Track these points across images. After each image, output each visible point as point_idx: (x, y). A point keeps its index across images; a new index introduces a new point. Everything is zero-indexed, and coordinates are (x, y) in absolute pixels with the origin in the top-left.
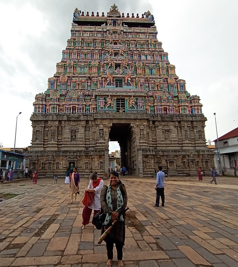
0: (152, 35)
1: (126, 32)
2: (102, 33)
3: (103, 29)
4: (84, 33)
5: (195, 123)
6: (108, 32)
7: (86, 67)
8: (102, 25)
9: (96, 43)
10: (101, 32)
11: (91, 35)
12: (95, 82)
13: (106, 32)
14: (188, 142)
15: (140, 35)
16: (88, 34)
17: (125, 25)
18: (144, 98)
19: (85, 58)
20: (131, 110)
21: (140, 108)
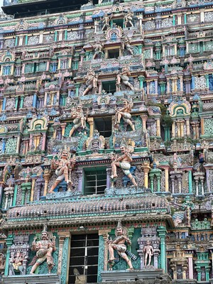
1: (154, 14)
2: (81, 28)
3: (84, 16)
6: (96, 23)
7: (14, 137)
8: (82, 6)
9: (58, 60)
10: (77, 25)
11: (48, 38)
12: (27, 184)
13: (92, 23)
15: (199, 14)
16: (41, 36)
18: (162, 227)
19: (18, 110)
20: (114, 271)
21: (147, 263)
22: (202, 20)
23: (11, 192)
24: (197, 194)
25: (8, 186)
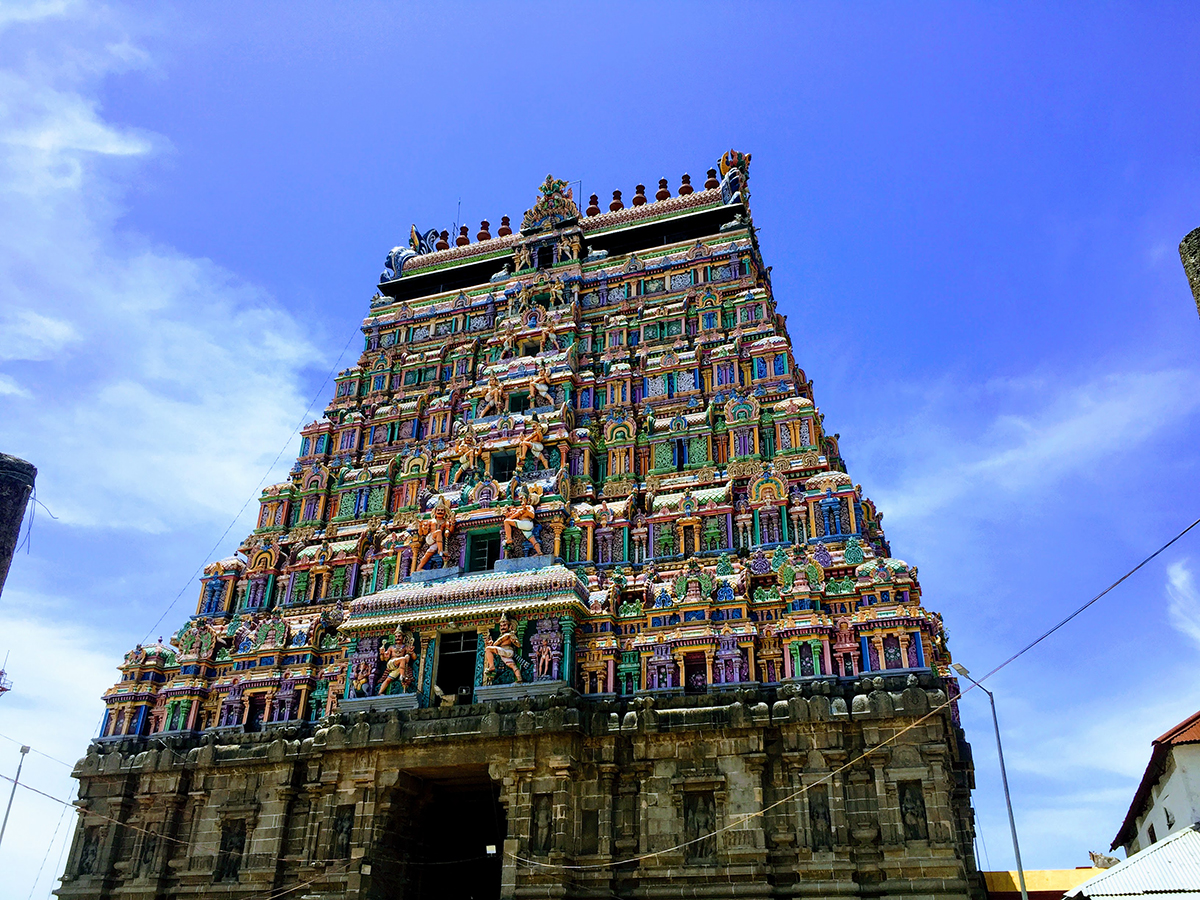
0: (726, 262)
1: (598, 282)
2: (490, 310)
4: (414, 329)
7: (380, 487)
10: (485, 306)
11: (443, 328)
12: (390, 558)
13: (505, 303)
15: (663, 279)
16: (432, 327)
17: (594, 249)
18: (566, 618)
19: (390, 444)
20: (494, 687)
21: (543, 673)
22: (667, 288)
23: (370, 573)
24: (636, 562)
25: (366, 563)
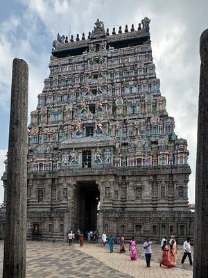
0: (145, 54)
1: (111, 57)
2: (83, 63)
3: (84, 57)
4: (63, 68)
5: (175, 177)
6: (89, 61)
7: (61, 113)
8: (83, 53)
9: (75, 79)
12: (66, 132)
14: (164, 201)
15: (128, 58)
16: (68, 68)
17: (110, 46)
18: (112, 149)
19: (61, 102)
20: (96, 164)
22: (129, 61)
24: (124, 137)
25: (60, 133)
